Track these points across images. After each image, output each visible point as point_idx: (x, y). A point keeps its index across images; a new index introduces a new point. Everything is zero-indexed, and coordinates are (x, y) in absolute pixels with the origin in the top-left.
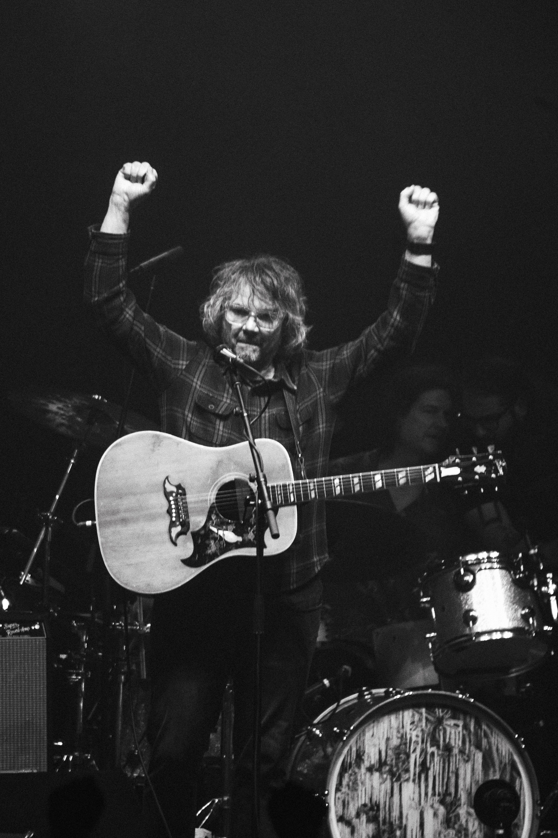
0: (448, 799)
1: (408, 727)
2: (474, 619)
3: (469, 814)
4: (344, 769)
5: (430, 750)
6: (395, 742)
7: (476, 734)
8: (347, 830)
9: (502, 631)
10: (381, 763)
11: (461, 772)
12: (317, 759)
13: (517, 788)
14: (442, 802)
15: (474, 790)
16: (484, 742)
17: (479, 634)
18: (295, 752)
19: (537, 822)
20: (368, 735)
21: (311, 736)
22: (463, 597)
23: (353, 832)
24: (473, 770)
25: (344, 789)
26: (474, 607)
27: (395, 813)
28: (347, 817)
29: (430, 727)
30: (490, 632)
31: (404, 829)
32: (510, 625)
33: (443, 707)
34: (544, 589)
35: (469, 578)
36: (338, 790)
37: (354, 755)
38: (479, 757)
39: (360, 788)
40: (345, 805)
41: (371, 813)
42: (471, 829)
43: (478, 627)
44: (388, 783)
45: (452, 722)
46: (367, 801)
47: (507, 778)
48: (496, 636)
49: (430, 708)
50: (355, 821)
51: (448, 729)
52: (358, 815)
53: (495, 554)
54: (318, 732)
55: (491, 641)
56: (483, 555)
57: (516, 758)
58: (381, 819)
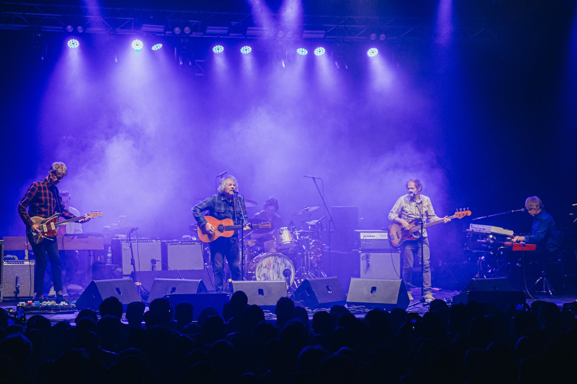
0: (278, 273)
1: (271, 260)
2: (283, 240)
3: (282, 275)
4: (259, 268)
5: (275, 264)
6: (268, 263)
7: (283, 261)
8: (260, 279)
9: (288, 242)
10: (266, 267)
11: (280, 268)
12: (254, 266)
13: (291, 270)
14: (277, 273)
15: (283, 271)
16: (285, 262)
17: (284, 242)
18: (250, 265)
19: (294, 276)
20: (263, 261)
21: (253, 262)
22: (281, 235)
23: (261, 279)
24: (283, 267)
25: (259, 271)
26: (283, 237)
27: (268, 276)
28: (259, 276)
29: (275, 260)
30: (286, 242)
31: (270, 278)
32: (289, 240)
33: (277, 256)
34: (296, 234)
35: (282, 232)
36: (258, 272)
37: (261, 265)
38: (284, 265)
39: (262, 271)
40: (259, 274)
41: (264, 276)
42: (282, 278)
43: (284, 241)
44: (267, 270)
45: (279, 259)
46: (263, 273)
47: (289, 269)
48: (287, 243)
49: (275, 256)
50: (261, 277)
51: (278, 260)
52: (262, 276)
53: (286, 228)
54: (254, 261)
55: (286, 244)
56: (284, 228)
57: (291, 265)
58: (266, 277)
